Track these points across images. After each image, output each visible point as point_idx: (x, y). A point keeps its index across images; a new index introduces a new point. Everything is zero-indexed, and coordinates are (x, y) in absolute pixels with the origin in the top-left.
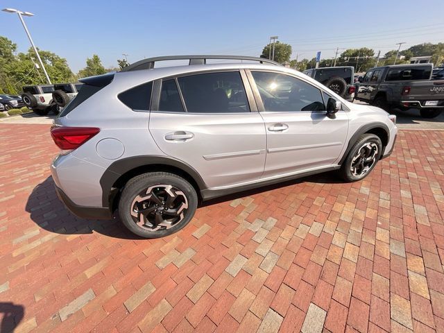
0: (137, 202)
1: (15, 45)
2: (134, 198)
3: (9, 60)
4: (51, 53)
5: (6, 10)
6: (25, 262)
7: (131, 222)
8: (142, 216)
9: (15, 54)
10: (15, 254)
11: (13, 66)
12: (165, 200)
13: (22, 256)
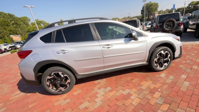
0: (48, 79)
1: (30, 19)
2: (47, 77)
3: (27, 26)
4: (43, 21)
5: (25, 7)
6: (12, 102)
7: (47, 87)
8: (51, 85)
9: (30, 23)
10: (10, 99)
11: (29, 28)
12: (60, 79)
13: (12, 100)
